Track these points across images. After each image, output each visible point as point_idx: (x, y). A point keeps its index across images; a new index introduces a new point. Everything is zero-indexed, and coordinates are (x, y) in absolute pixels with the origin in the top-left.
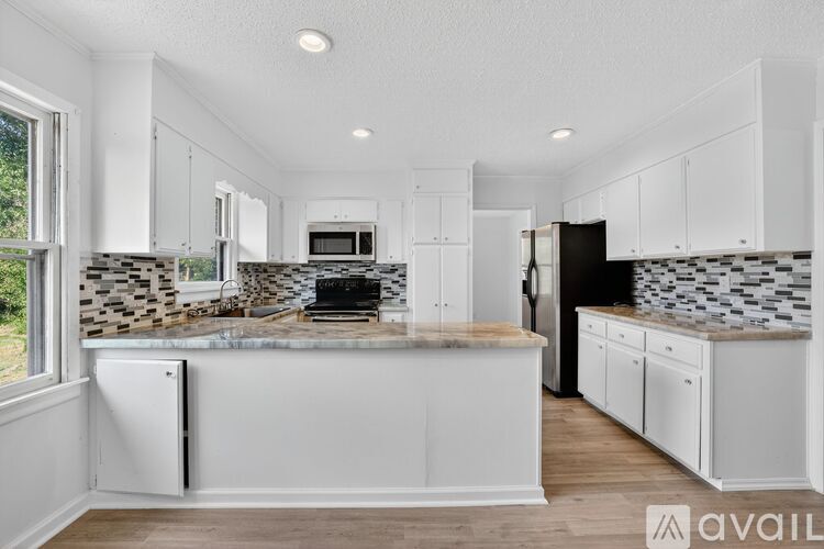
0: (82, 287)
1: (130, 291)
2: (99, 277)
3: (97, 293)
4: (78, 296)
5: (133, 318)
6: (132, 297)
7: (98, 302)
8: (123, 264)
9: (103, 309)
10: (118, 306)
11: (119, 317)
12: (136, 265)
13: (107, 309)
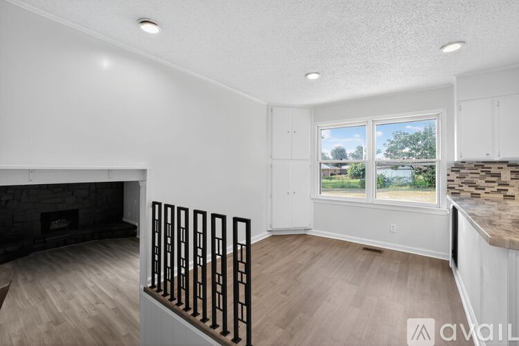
0: (448, 175)
1: (481, 178)
2: (459, 171)
3: (457, 177)
4: (446, 178)
5: (484, 191)
6: (483, 181)
7: (458, 181)
8: (475, 165)
9: (461, 184)
10: (471, 184)
11: (473, 190)
12: (486, 166)
13: (463, 185)
